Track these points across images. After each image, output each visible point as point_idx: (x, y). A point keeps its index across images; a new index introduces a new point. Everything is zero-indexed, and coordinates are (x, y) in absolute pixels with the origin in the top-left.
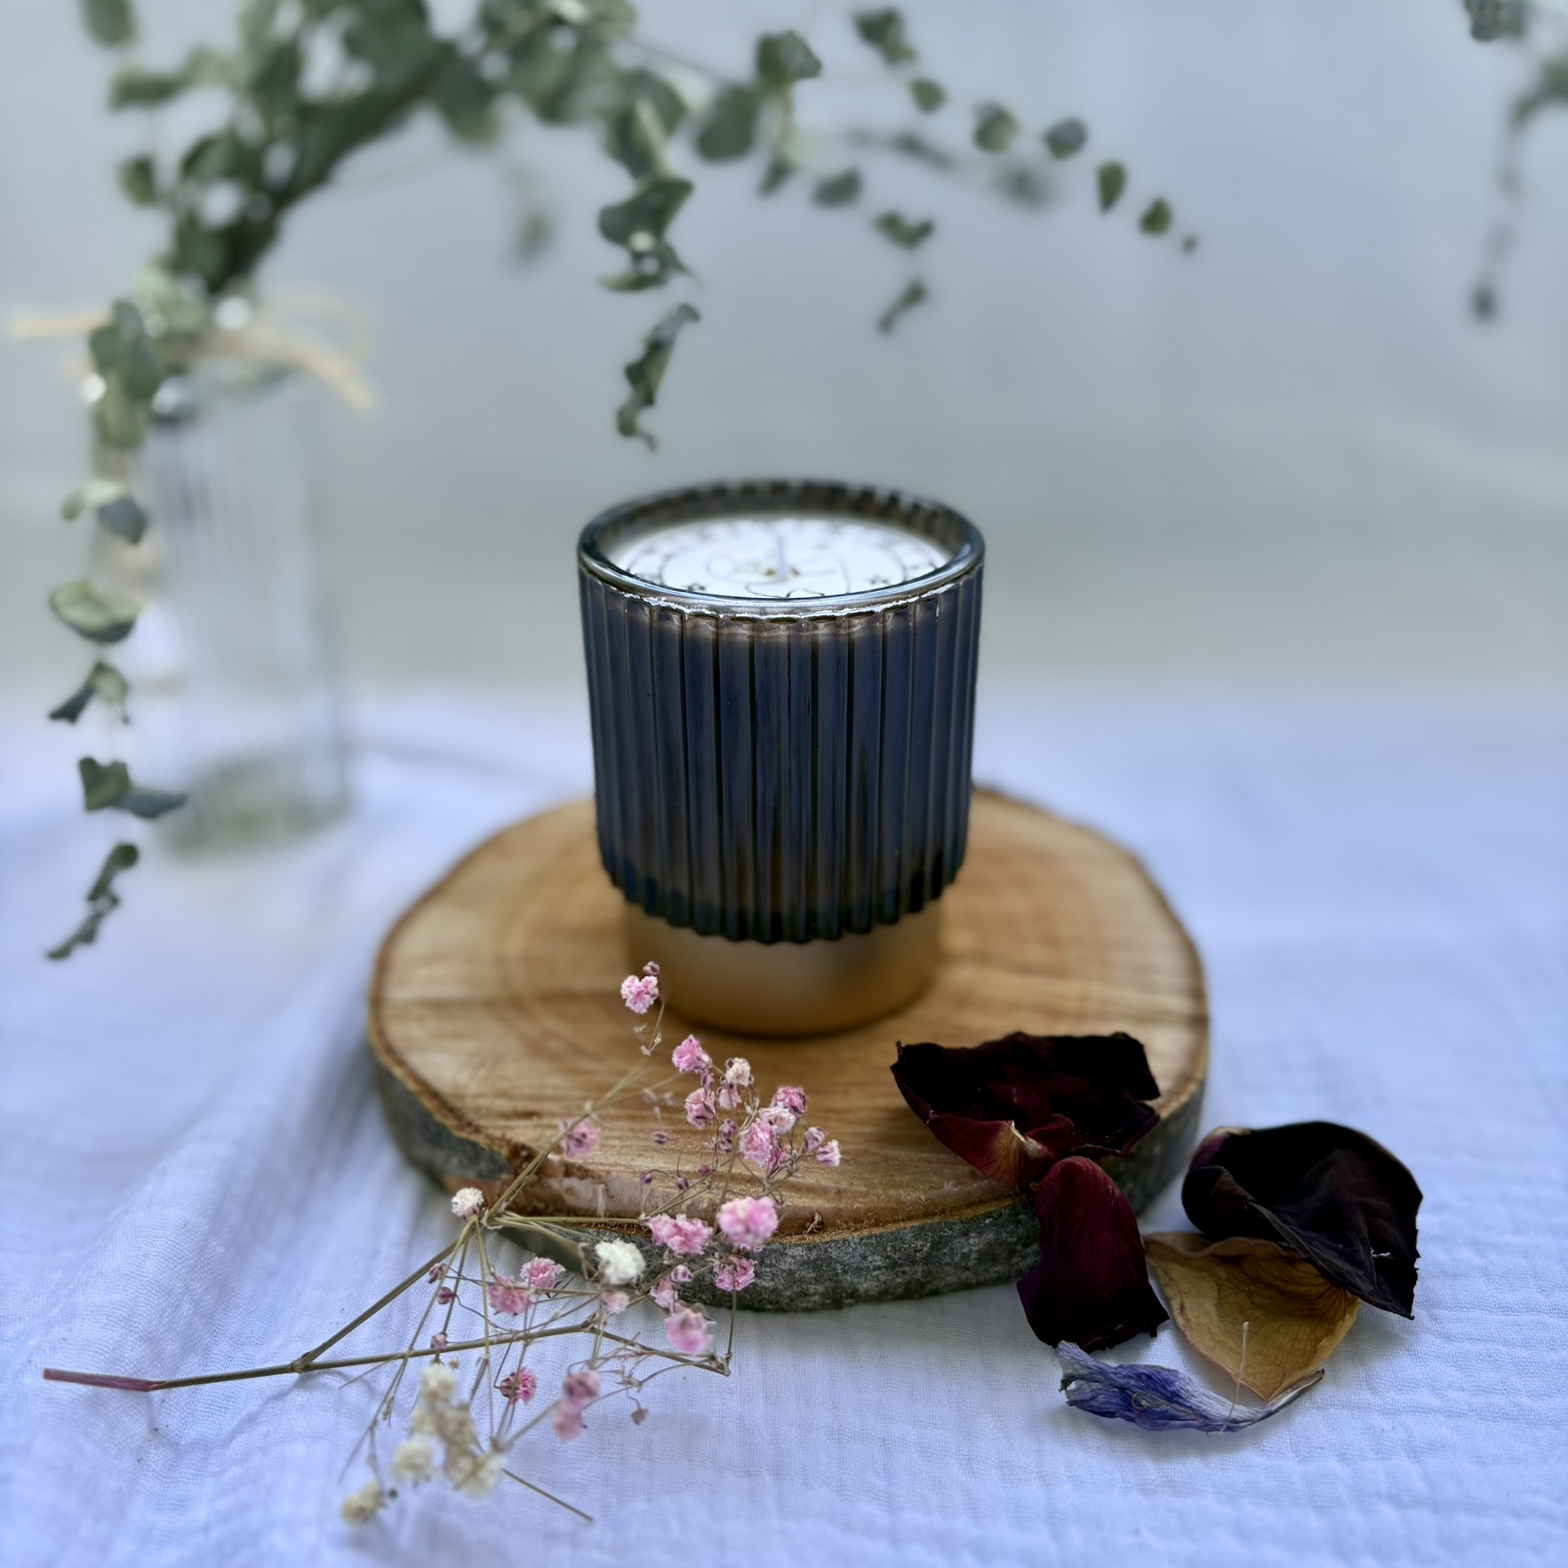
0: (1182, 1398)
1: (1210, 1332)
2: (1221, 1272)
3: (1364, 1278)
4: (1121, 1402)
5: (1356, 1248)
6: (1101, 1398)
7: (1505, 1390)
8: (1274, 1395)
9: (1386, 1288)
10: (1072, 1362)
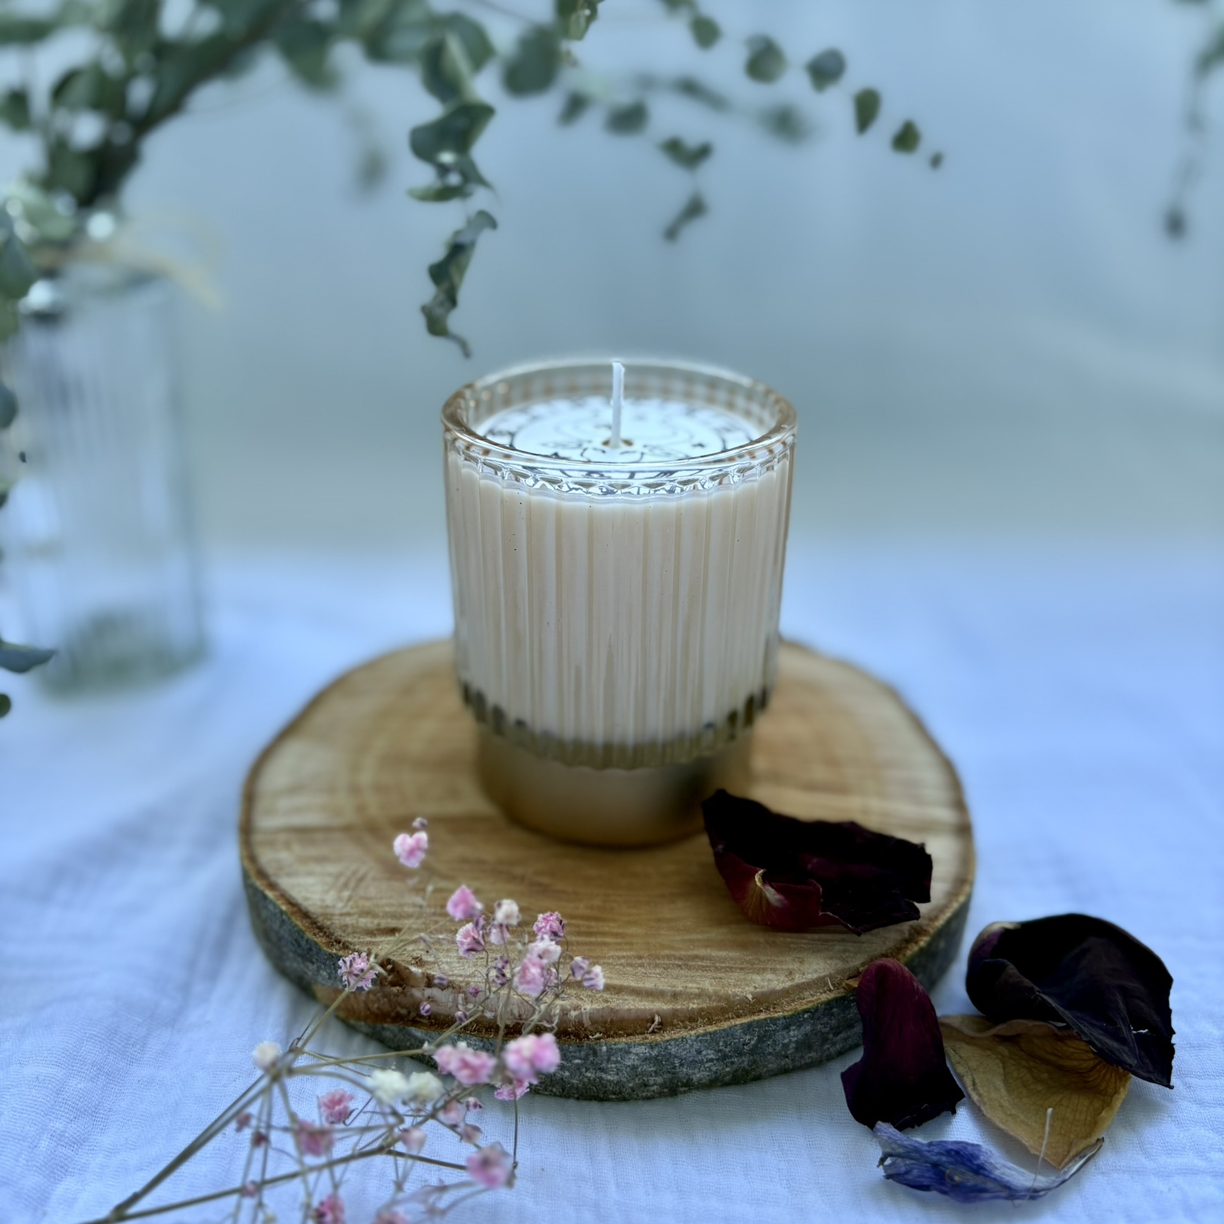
0: (986, 1170)
1: (1001, 1106)
2: (1003, 1049)
3: (1129, 1053)
4: (934, 1176)
5: (1119, 1026)
6: (915, 1172)
8: (1063, 1164)
9: (1147, 1061)
10: (890, 1141)
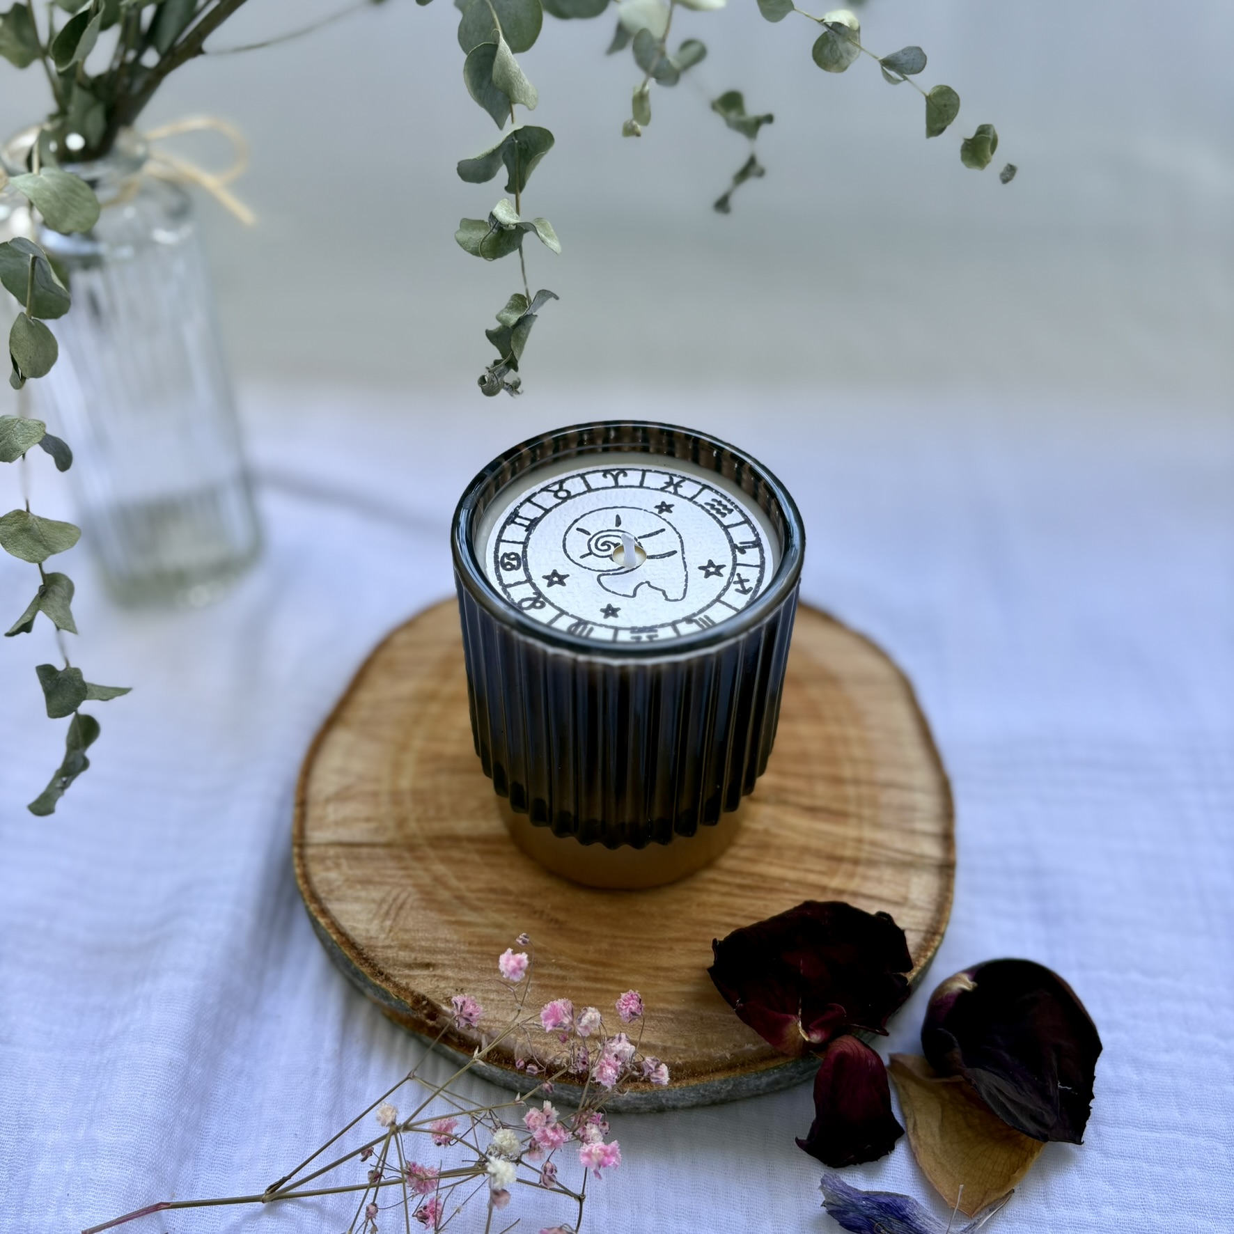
0: (910, 1219)
1: (934, 1153)
2: (944, 1093)
3: (1051, 1113)
5: (1047, 1084)
7: (1143, 1206)
8: (977, 1212)
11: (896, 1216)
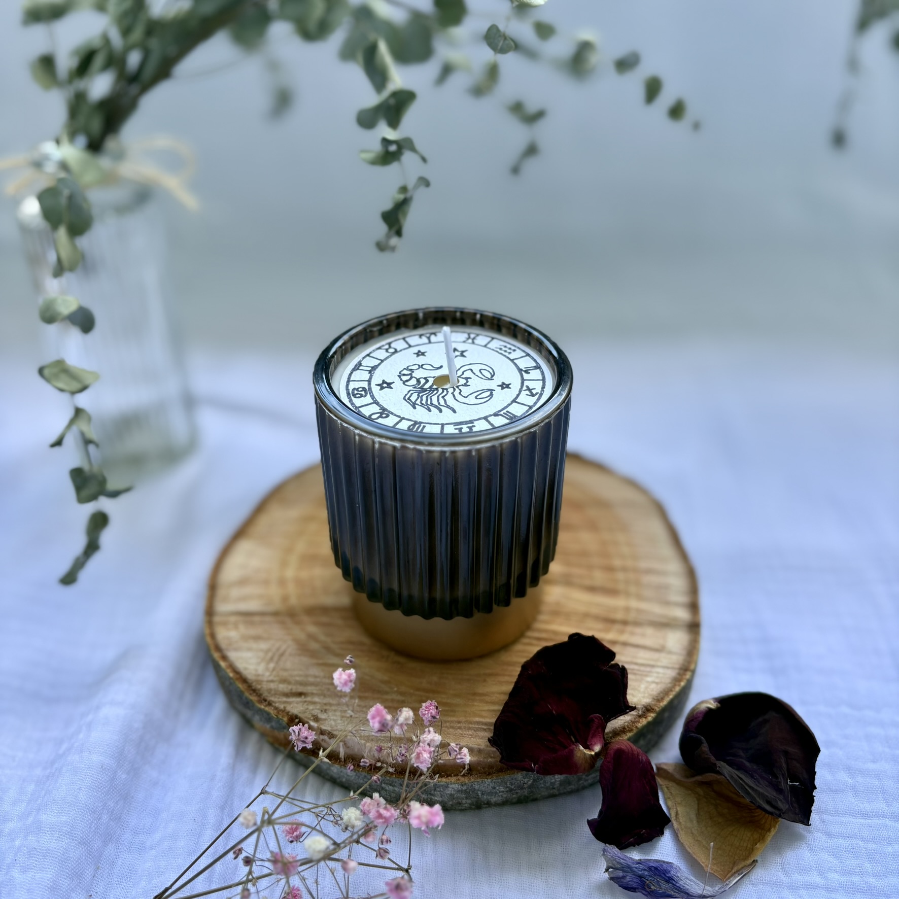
0: (674, 880)
1: (692, 833)
7: (861, 872)
8: (727, 878)
9: (795, 805)
10: (612, 857)
11: (663, 878)
